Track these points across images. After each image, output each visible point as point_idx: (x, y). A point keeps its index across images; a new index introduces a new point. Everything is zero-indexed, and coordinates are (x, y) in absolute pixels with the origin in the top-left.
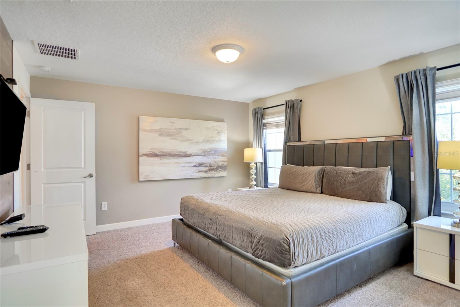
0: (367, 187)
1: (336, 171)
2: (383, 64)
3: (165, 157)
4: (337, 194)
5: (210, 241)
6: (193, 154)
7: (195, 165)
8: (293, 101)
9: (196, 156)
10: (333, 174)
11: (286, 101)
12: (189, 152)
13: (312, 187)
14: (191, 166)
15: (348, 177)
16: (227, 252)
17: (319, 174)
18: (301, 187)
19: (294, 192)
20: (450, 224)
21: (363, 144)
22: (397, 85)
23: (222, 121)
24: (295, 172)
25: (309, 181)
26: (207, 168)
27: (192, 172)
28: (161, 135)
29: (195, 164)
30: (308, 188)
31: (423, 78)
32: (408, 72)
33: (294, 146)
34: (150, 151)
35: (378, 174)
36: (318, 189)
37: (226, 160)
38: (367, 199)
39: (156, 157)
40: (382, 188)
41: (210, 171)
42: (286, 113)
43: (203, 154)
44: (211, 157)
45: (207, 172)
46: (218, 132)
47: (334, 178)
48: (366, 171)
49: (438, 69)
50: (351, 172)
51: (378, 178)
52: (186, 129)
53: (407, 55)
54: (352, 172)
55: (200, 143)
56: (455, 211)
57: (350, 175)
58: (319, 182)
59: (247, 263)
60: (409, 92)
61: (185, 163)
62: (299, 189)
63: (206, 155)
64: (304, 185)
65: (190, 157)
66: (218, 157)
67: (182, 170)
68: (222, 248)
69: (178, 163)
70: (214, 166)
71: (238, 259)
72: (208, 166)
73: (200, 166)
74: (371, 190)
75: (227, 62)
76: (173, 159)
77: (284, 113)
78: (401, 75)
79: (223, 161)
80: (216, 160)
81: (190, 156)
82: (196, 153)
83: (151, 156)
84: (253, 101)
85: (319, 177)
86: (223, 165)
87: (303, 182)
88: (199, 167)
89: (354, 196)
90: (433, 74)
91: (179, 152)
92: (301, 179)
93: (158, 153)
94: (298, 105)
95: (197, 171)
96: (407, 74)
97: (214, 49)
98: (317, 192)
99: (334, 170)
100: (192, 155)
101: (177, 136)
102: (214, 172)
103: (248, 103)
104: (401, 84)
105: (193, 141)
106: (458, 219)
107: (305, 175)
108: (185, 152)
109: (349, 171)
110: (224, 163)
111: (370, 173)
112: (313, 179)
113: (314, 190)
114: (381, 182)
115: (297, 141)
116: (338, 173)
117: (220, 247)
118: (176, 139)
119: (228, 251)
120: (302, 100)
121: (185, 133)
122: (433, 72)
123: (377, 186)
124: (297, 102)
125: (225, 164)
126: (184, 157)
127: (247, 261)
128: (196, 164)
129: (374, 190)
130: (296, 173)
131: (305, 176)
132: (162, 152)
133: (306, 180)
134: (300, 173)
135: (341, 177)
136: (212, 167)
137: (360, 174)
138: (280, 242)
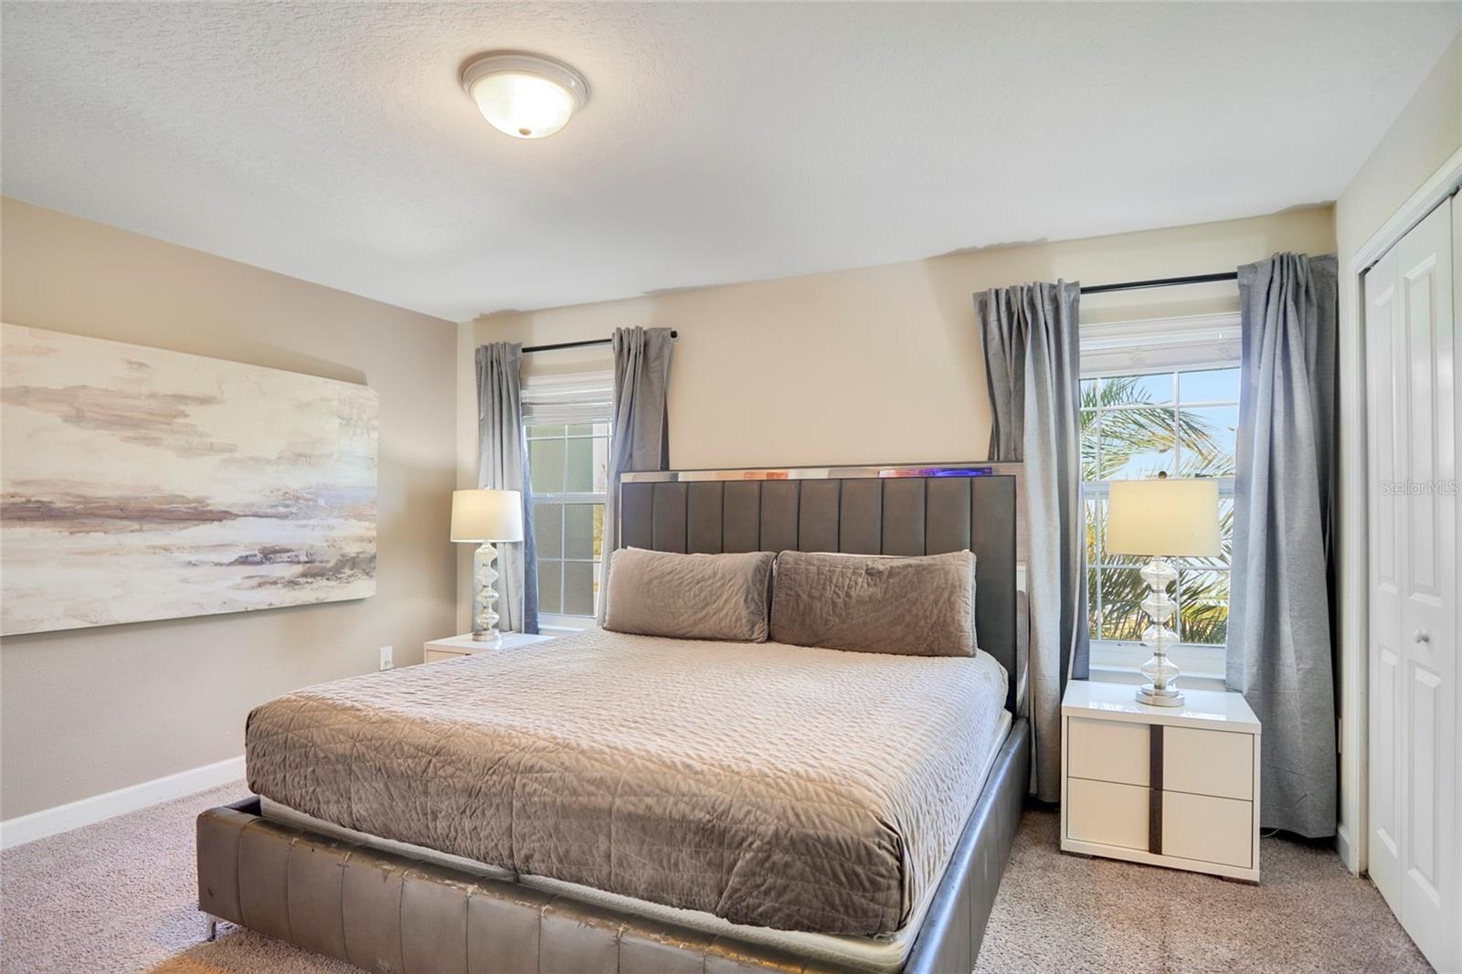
0: (921, 614)
1: (815, 568)
2: (937, 254)
3: (96, 521)
4: (823, 641)
5: (471, 888)
6: (235, 511)
7: (247, 556)
8: (645, 333)
9: (251, 518)
10: (807, 577)
11: (619, 329)
12: (219, 500)
13: (737, 620)
14: (227, 561)
15: (856, 583)
16: (587, 924)
17: (759, 577)
18: (695, 624)
19: (668, 641)
20: (1134, 697)
21: (883, 483)
22: (979, 319)
23: (358, 379)
24: (671, 572)
25: (726, 601)
26: (299, 569)
27: (229, 588)
28: (78, 418)
29: (244, 554)
30: (723, 624)
31: (1048, 307)
32: (1014, 288)
33: (651, 485)
34: (13, 490)
35: (948, 573)
36: (756, 628)
37: (374, 533)
38: (922, 649)
39: (48, 523)
40: (963, 614)
41: (309, 580)
42: (620, 372)
43: (281, 510)
44: (313, 522)
45: (297, 583)
46: (344, 422)
47: (813, 590)
48: (910, 566)
49: (1084, 291)
50: (864, 568)
51: (949, 586)
52: (205, 401)
53: (1007, 239)
54: (867, 570)
55: (269, 462)
56: (1147, 664)
57: (860, 580)
58: (760, 605)
59: (711, 954)
60: (1014, 341)
61: (197, 548)
62: (688, 629)
63: (292, 513)
64: (705, 617)
65: (220, 520)
66: (343, 520)
67: (184, 581)
68: (552, 912)
69: (165, 549)
70: (325, 558)
71: (655, 945)
72: (303, 558)
73: (267, 559)
74: (933, 621)
75: (524, 132)
76: (140, 530)
77: (614, 371)
78: (993, 292)
79: (362, 537)
80: (335, 534)
81: (222, 516)
82: (252, 505)
83: (20, 519)
84: (478, 316)
85: (757, 589)
86: (362, 555)
87: (704, 607)
88: (261, 563)
89: (879, 641)
90: (1071, 300)
91: (172, 499)
92: (696, 596)
93: (58, 505)
94: (661, 348)
95: (255, 582)
96: (1007, 292)
97: (472, 68)
98: (754, 637)
99: (809, 563)
100: (230, 513)
101: (161, 426)
102: (324, 582)
103: (456, 324)
104: (993, 317)
105: (238, 455)
106: (1151, 682)
107: (711, 581)
108: (200, 501)
109: (857, 566)
110: (364, 544)
111: (923, 569)
112: (739, 595)
113: (744, 630)
114: (959, 597)
115: (659, 469)
116: (823, 574)
117: (544, 908)
118: (156, 442)
119: (593, 921)
120: (678, 335)
121: (196, 415)
122: (1072, 295)
123: (949, 609)
124: (661, 338)
125: (371, 548)
126: (195, 522)
127: (708, 949)
128: (247, 553)
129: (942, 619)
130: (676, 577)
131: (709, 586)
132: (80, 496)
133: (714, 598)
134: (690, 575)
135: (833, 587)
136: (317, 564)
137: (892, 573)
138: (866, 847)
